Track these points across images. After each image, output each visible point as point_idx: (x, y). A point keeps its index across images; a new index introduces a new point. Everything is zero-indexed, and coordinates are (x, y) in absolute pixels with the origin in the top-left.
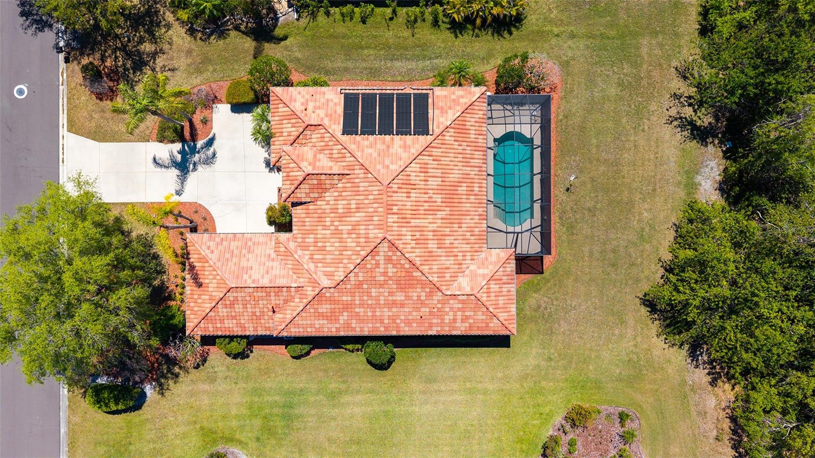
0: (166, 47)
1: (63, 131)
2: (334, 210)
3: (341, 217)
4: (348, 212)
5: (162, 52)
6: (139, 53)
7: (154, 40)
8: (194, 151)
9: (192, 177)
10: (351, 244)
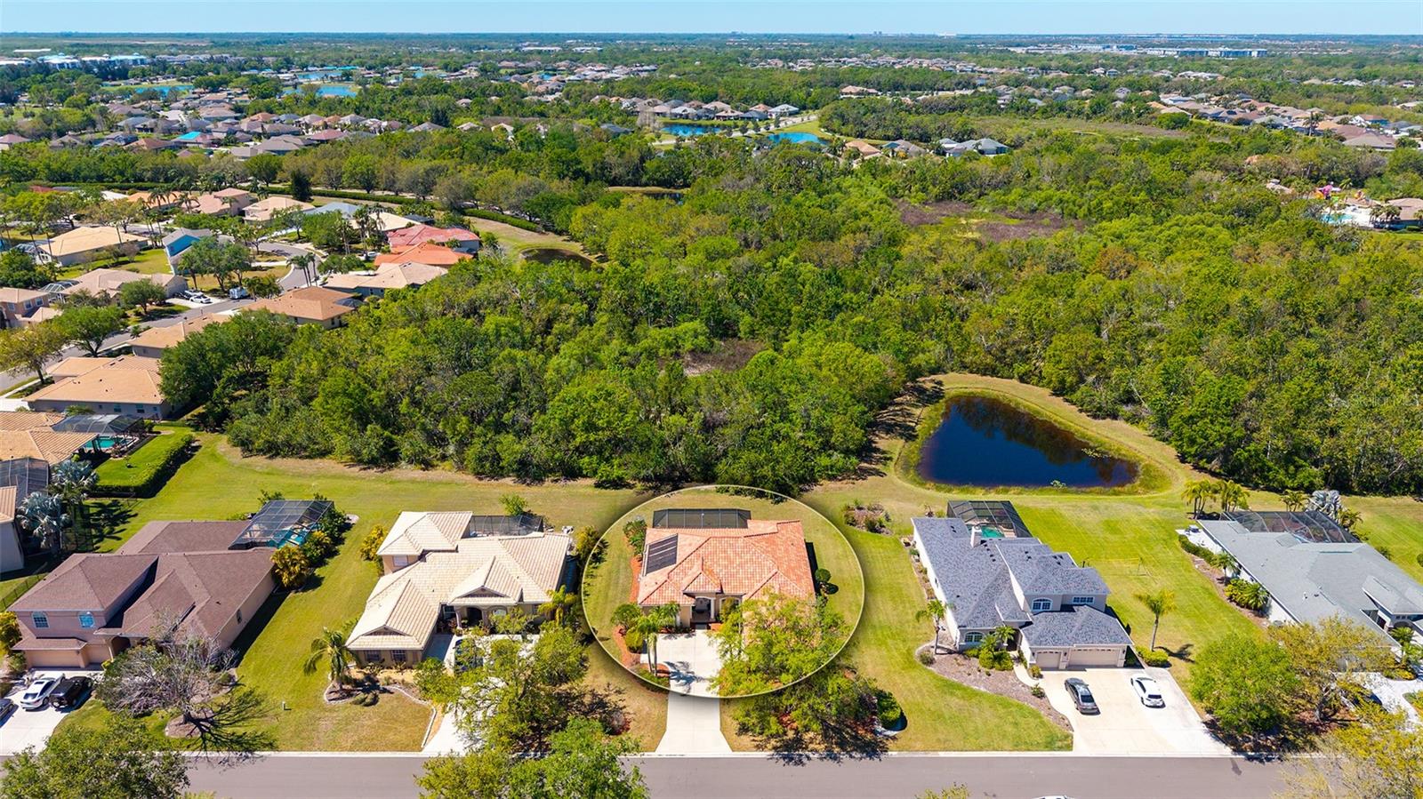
0: (589, 689)
1: (654, 755)
2: (726, 567)
3: (731, 562)
4: (727, 558)
5: (592, 691)
6: (592, 704)
7: (582, 695)
8: (678, 673)
9: (698, 674)
10: (748, 556)
